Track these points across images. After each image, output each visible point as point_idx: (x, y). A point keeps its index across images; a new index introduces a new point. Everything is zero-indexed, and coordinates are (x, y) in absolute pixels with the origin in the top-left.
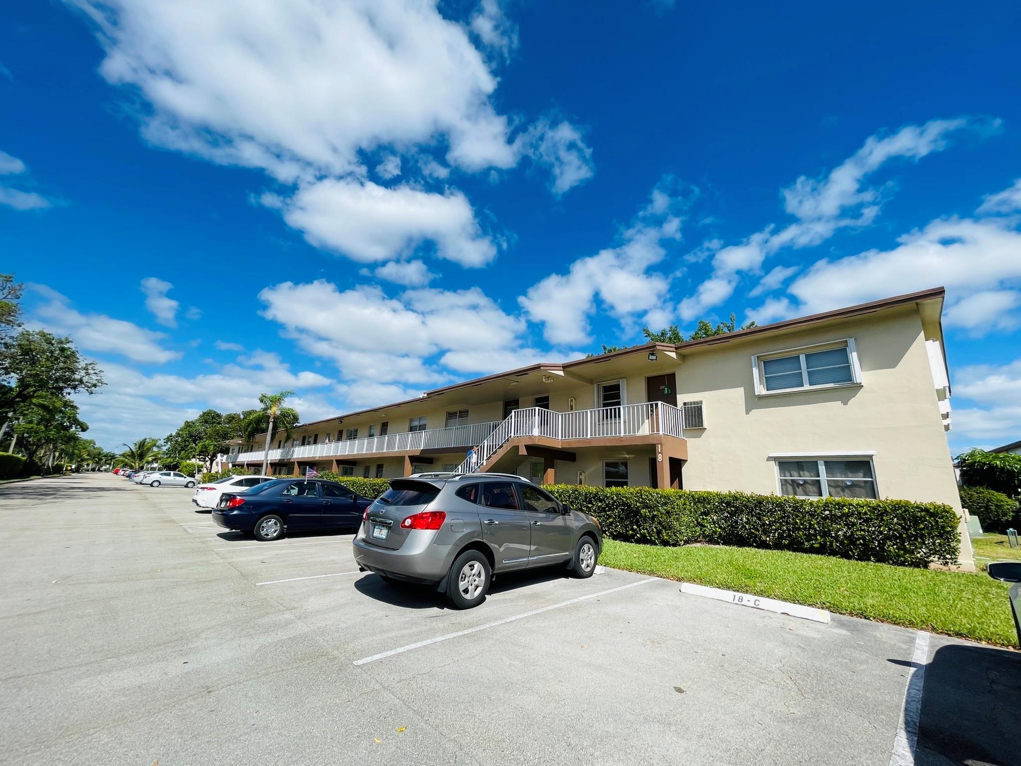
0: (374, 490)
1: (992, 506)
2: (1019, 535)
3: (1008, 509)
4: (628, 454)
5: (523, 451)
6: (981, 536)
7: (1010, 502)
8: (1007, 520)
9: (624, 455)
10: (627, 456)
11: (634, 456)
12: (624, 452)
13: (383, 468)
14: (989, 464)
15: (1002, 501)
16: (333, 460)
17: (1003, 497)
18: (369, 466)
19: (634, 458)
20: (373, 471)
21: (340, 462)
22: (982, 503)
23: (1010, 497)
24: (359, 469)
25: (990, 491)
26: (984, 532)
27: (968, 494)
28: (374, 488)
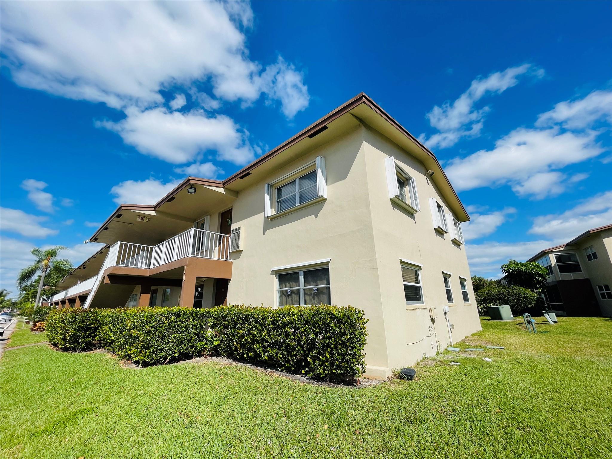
1: (521, 298)
2: (531, 317)
3: (531, 299)
6: (511, 319)
7: (532, 294)
8: (531, 306)
14: (518, 269)
15: (528, 294)
16: (77, 297)
17: (528, 291)
22: (515, 296)
23: (533, 291)
25: (520, 288)
26: (514, 316)
27: (507, 291)
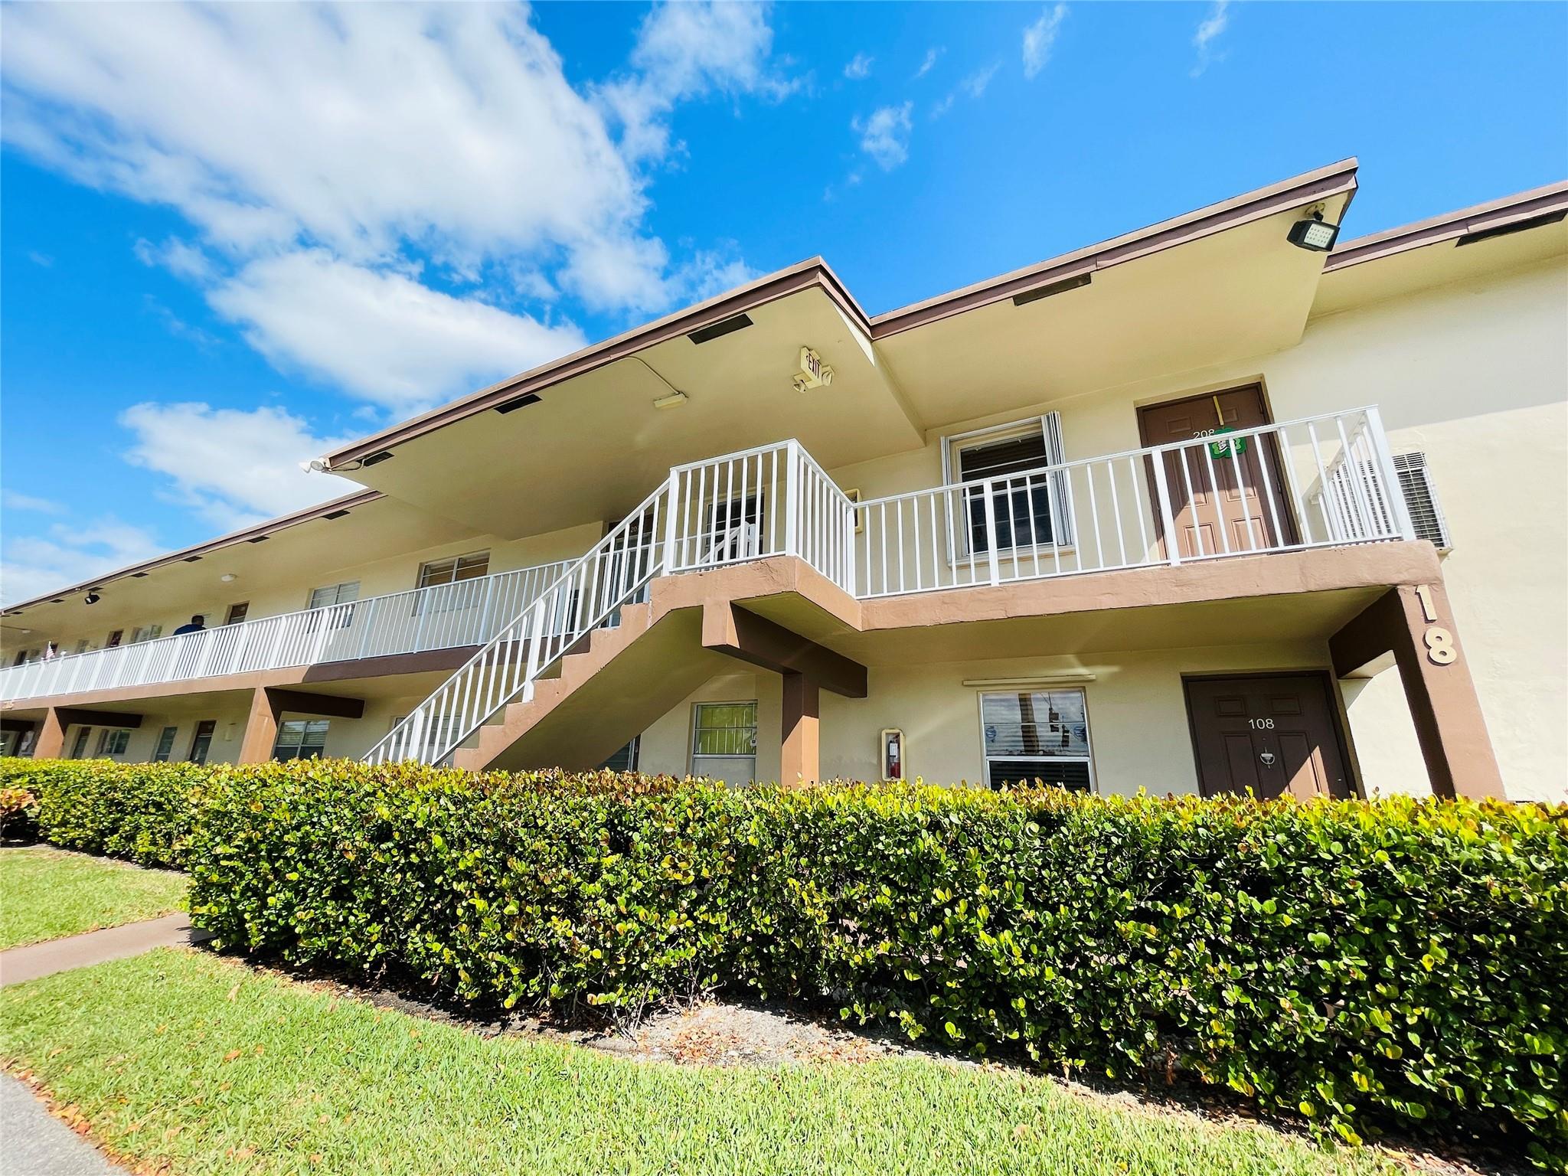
0: (112, 803)
4: (1086, 663)
5: (721, 630)
9: (1071, 666)
10: (1082, 671)
11: (1115, 669)
12: (1071, 658)
13: (211, 731)
16: (47, 709)
18: (176, 729)
19: (1114, 677)
20: (183, 741)
21: (69, 715)
24: (143, 740)
28: (110, 796)
